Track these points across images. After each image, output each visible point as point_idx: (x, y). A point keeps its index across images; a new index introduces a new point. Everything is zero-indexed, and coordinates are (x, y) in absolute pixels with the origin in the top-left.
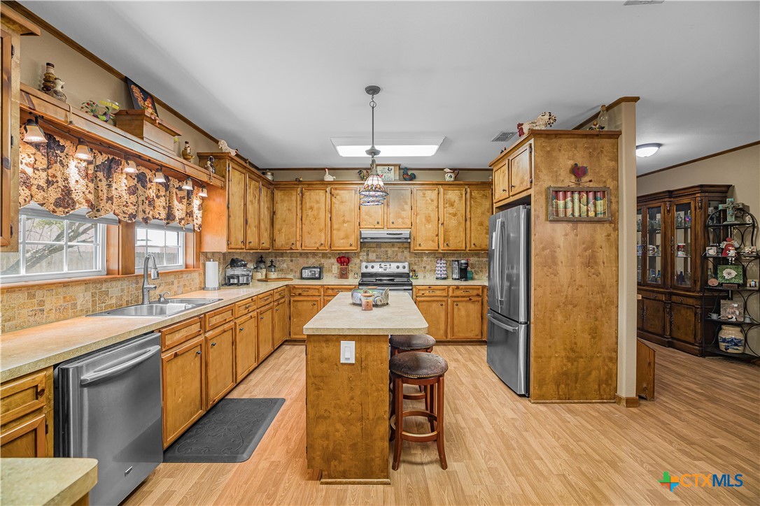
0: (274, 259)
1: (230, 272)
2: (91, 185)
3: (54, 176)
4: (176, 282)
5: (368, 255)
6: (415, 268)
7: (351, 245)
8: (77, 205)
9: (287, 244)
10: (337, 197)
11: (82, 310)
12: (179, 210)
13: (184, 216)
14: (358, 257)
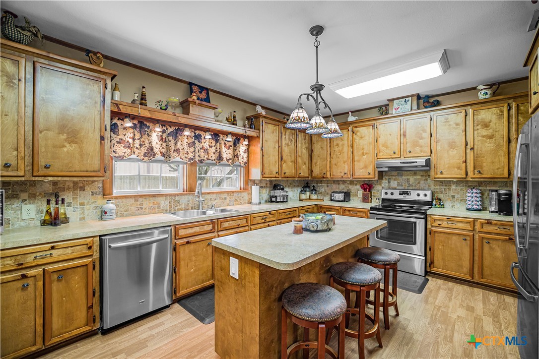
0: (315, 185)
1: (272, 193)
2: (164, 144)
3: (144, 142)
4: (228, 198)
5: (389, 182)
6: (441, 196)
7: (369, 174)
8: (156, 155)
9: (320, 174)
10: (357, 133)
11: (163, 210)
12: (227, 153)
13: (231, 157)
14: (380, 184)
